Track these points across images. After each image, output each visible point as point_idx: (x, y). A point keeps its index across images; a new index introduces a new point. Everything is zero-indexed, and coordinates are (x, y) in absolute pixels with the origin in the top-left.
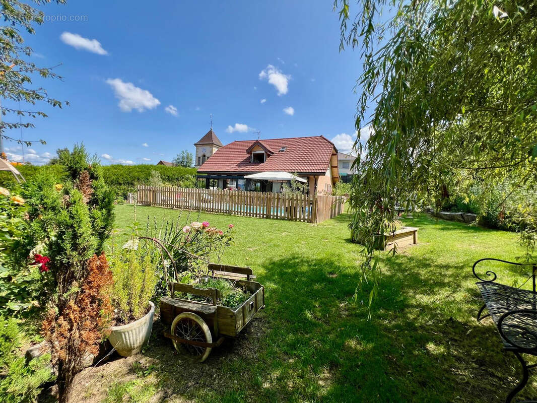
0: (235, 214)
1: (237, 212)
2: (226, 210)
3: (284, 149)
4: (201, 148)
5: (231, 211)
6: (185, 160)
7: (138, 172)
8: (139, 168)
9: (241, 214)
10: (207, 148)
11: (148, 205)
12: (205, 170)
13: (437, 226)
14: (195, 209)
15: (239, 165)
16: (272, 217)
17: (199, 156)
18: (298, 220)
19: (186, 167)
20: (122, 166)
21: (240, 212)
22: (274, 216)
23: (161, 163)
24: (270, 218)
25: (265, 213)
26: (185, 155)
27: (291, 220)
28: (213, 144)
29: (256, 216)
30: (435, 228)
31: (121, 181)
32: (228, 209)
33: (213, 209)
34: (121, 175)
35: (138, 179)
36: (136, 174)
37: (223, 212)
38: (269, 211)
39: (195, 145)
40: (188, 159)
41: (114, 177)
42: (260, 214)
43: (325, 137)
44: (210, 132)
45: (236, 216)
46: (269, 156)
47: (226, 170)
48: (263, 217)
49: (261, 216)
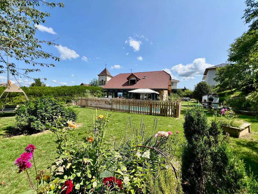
0: (132, 112)
1: (133, 111)
2: (127, 110)
3: (145, 78)
4: (101, 77)
5: (130, 110)
6: (95, 83)
7: (73, 89)
8: (74, 87)
9: (135, 112)
10: (104, 77)
11: (84, 107)
12: (106, 88)
13: (246, 119)
14: (110, 109)
15: (123, 85)
16: (153, 114)
17: (100, 81)
18: (168, 116)
19: (95, 86)
20: (66, 86)
21: (135, 111)
22: (154, 113)
23: (82, 84)
24: (152, 115)
25: (149, 112)
26: (95, 80)
27: (164, 116)
28: (107, 75)
29: (144, 113)
30: (246, 121)
31: (66, 94)
32: (128, 110)
33: (119, 109)
34: (66, 91)
35: (74, 93)
36: (73, 90)
37: (125, 111)
38: (151, 111)
39: (98, 75)
40: (96, 82)
41: (63, 92)
42: (146, 112)
43: (165, 71)
44: (105, 69)
45: (132, 113)
46: (138, 81)
47: (117, 88)
48: (148, 114)
49: (147, 113)
